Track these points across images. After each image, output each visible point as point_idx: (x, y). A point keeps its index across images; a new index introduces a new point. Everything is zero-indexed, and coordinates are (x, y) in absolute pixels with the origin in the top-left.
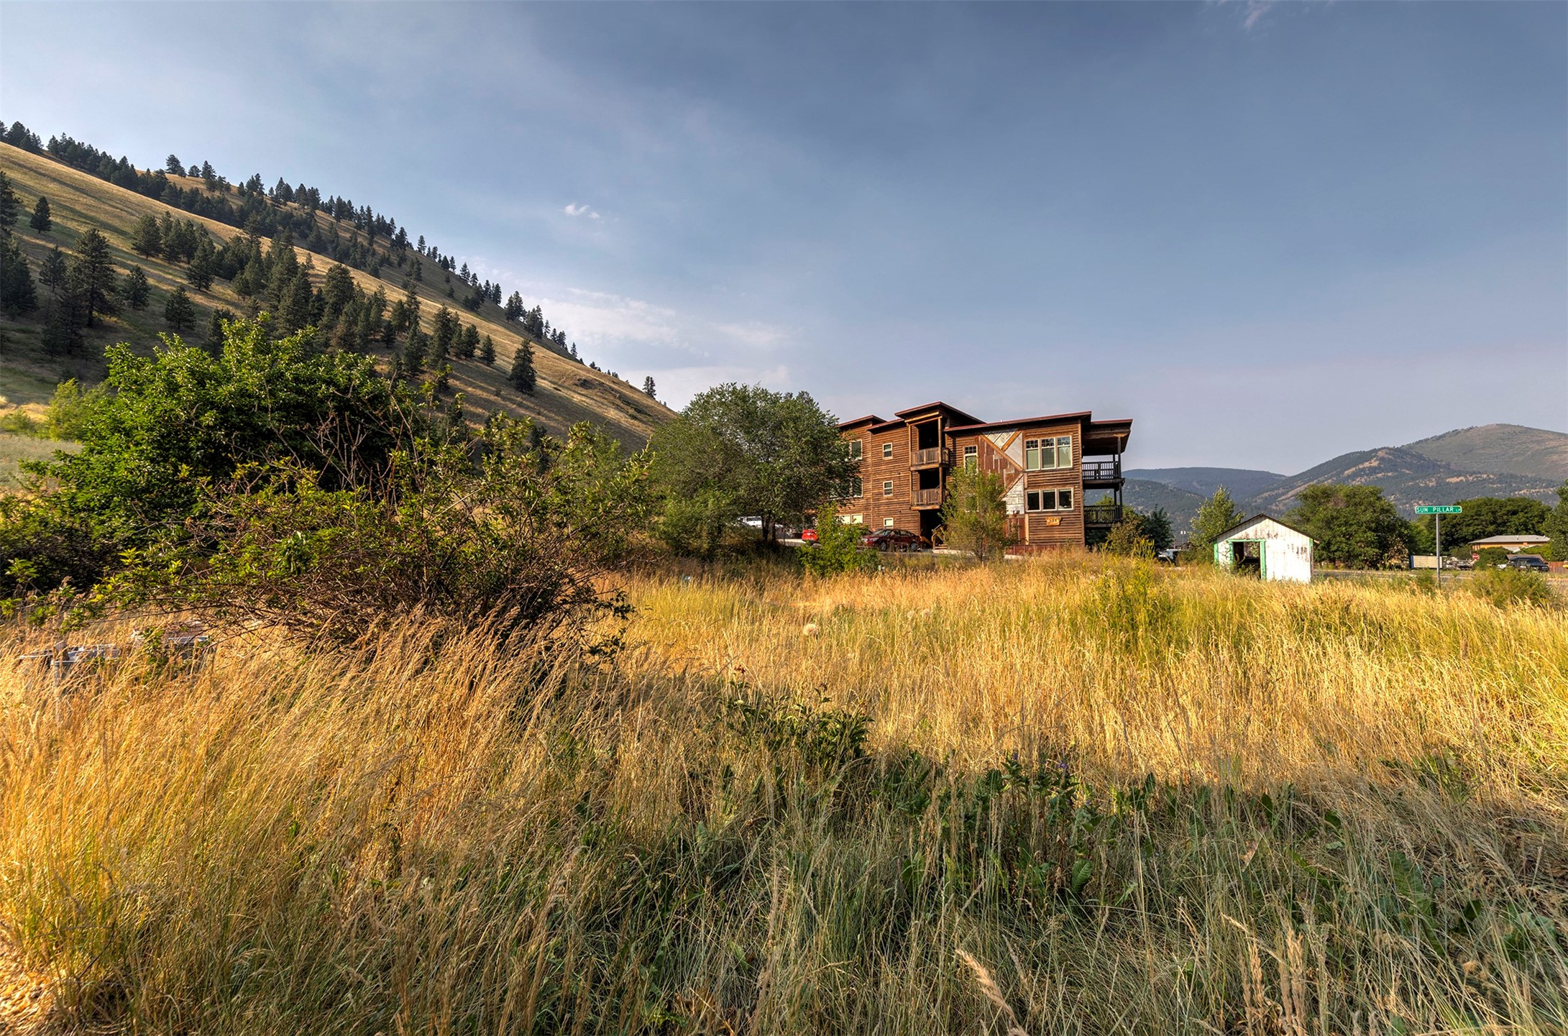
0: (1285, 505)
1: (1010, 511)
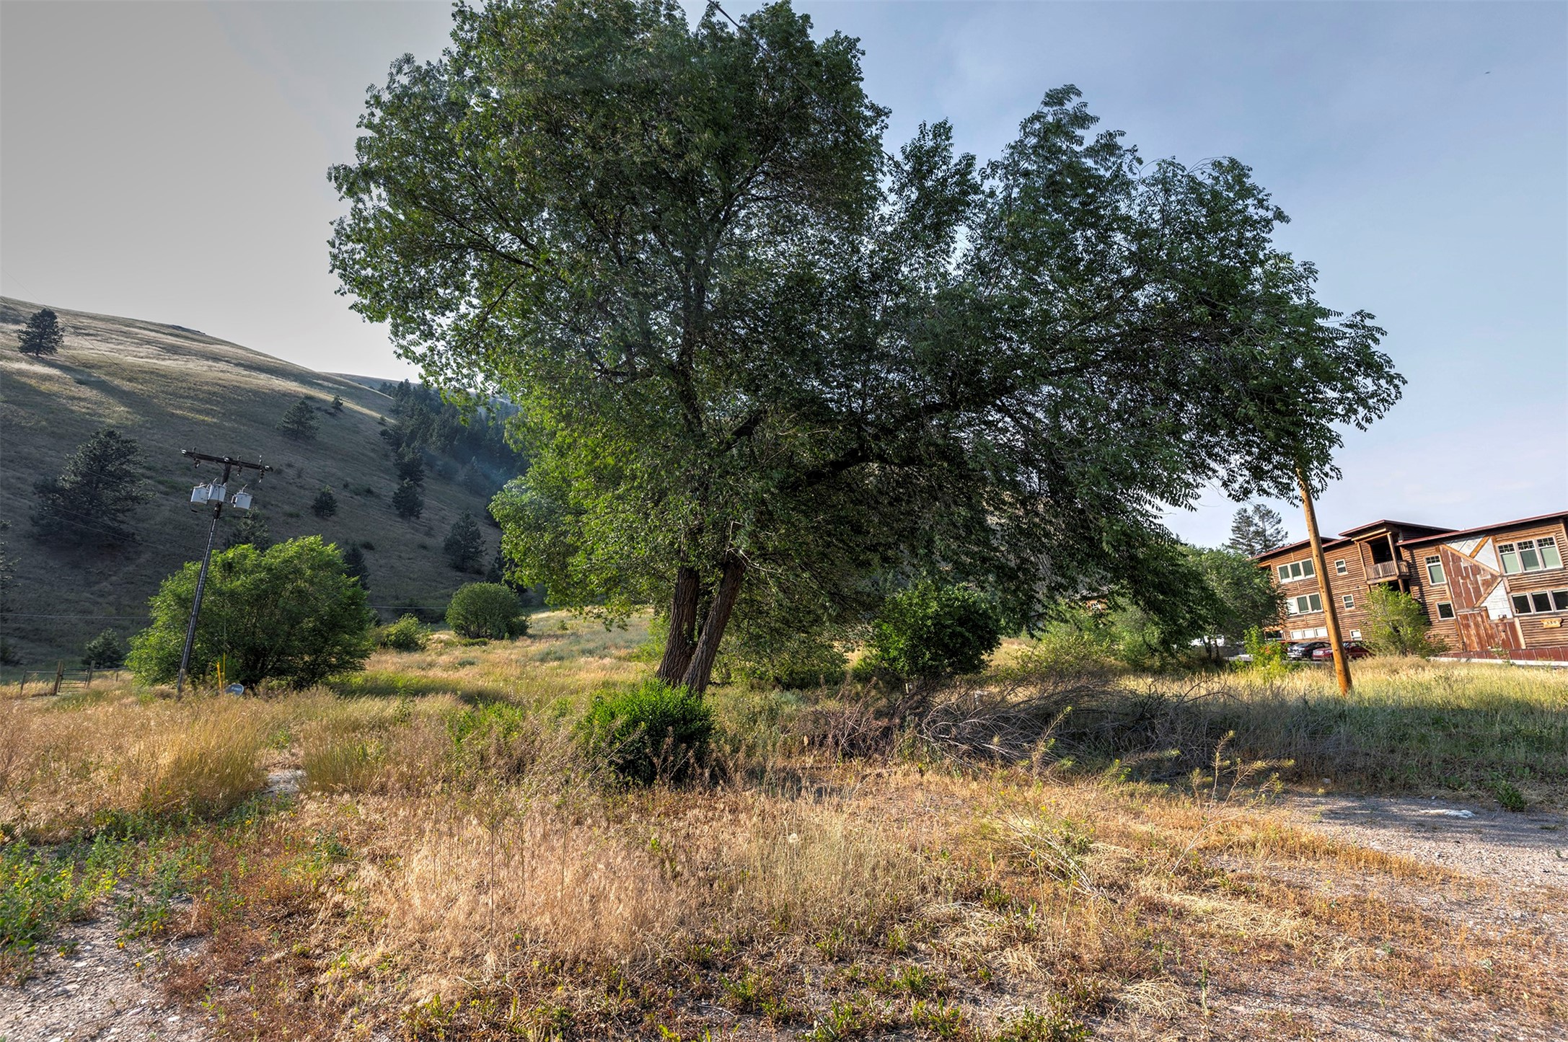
1: (1494, 616)
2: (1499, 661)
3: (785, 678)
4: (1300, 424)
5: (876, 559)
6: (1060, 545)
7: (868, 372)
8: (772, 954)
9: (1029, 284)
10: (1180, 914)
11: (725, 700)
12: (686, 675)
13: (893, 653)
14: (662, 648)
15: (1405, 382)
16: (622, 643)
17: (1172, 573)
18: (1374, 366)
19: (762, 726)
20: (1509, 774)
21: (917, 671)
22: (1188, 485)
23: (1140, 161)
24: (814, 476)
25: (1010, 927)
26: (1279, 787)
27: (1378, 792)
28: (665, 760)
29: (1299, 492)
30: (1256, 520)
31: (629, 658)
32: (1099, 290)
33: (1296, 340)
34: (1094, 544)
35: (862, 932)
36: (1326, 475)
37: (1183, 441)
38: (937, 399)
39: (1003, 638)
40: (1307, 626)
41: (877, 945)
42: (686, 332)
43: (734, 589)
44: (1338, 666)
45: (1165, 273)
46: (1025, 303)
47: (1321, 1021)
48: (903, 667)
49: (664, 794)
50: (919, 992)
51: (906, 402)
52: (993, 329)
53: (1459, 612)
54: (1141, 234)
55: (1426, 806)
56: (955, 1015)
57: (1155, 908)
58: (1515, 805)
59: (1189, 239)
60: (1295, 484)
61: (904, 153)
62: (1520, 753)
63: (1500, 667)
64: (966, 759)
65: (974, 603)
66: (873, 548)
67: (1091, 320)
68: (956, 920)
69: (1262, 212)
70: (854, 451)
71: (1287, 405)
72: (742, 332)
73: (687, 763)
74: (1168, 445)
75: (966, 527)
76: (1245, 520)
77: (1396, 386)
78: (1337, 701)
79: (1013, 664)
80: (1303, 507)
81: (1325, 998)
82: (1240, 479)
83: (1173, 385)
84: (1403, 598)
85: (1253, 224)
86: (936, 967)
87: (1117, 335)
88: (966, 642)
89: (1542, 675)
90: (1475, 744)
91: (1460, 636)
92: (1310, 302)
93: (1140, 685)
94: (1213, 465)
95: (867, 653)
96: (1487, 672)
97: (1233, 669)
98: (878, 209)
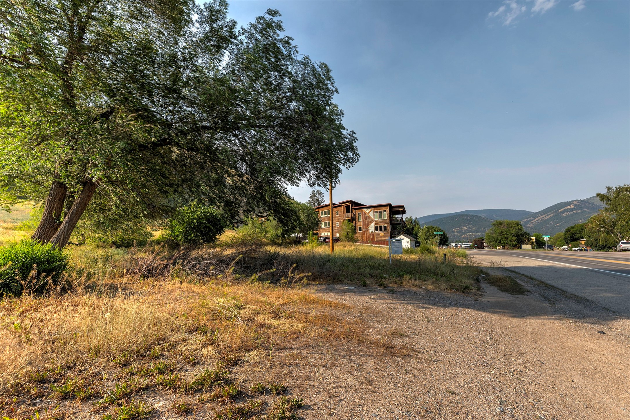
0: (533, 224)
1: (370, 231)
2: (369, 245)
3: (119, 242)
4: (332, 164)
5: (171, 190)
6: (250, 194)
7: (177, 103)
8: (86, 369)
9: (251, 86)
10: (269, 327)
11: (79, 252)
12: (53, 238)
13: (177, 233)
14: (37, 224)
15: (360, 157)
16: (9, 220)
17: (288, 209)
18: (353, 149)
19: (100, 265)
20: (365, 276)
21: (187, 241)
22: (297, 179)
23: (297, 53)
24: (142, 147)
25: (207, 340)
26: (306, 282)
27: (333, 283)
28: (30, 282)
29: (329, 187)
30: (317, 195)
31: (15, 229)
32: (278, 98)
33: (335, 135)
34: (263, 196)
35: (139, 352)
36: (336, 182)
37: (298, 163)
38: (208, 124)
39: (225, 229)
40: (326, 232)
41: (145, 356)
42: (70, 52)
43: (89, 196)
44: (331, 244)
45: (300, 99)
46: (249, 94)
47: (304, 354)
48: (181, 239)
49: (27, 300)
50: (161, 371)
51: (194, 122)
52: (235, 100)
53: (363, 230)
54: (295, 81)
55: (345, 286)
56: (176, 378)
57: (262, 326)
58: (364, 285)
59: (309, 89)
60: (328, 184)
61: (205, 6)
62: (368, 270)
63: (369, 246)
64: (202, 277)
65: (216, 215)
66: (171, 185)
67: (273, 109)
68: (184, 340)
69: (332, 87)
70: (166, 139)
71: (329, 157)
72: (107, 63)
73: (46, 284)
74: (292, 163)
75: (215, 183)
76: (313, 195)
77: (358, 157)
78: (329, 256)
79: (228, 240)
80: (329, 192)
81: (306, 347)
82: (313, 179)
83: (297, 141)
84: (351, 224)
85: (329, 91)
86: (172, 360)
87: (282, 117)
88: (210, 230)
89: (377, 249)
90: (359, 268)
91: (362, 237)
92: (340, 123)
93: (272, 249)
94: (306, 173)
95: (164, 233)
96: (366, 247)
97: (303, 244)
98: (189, 28)
